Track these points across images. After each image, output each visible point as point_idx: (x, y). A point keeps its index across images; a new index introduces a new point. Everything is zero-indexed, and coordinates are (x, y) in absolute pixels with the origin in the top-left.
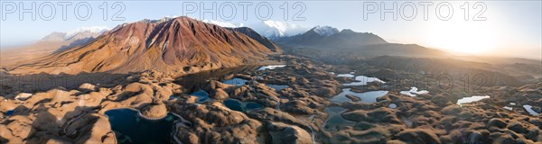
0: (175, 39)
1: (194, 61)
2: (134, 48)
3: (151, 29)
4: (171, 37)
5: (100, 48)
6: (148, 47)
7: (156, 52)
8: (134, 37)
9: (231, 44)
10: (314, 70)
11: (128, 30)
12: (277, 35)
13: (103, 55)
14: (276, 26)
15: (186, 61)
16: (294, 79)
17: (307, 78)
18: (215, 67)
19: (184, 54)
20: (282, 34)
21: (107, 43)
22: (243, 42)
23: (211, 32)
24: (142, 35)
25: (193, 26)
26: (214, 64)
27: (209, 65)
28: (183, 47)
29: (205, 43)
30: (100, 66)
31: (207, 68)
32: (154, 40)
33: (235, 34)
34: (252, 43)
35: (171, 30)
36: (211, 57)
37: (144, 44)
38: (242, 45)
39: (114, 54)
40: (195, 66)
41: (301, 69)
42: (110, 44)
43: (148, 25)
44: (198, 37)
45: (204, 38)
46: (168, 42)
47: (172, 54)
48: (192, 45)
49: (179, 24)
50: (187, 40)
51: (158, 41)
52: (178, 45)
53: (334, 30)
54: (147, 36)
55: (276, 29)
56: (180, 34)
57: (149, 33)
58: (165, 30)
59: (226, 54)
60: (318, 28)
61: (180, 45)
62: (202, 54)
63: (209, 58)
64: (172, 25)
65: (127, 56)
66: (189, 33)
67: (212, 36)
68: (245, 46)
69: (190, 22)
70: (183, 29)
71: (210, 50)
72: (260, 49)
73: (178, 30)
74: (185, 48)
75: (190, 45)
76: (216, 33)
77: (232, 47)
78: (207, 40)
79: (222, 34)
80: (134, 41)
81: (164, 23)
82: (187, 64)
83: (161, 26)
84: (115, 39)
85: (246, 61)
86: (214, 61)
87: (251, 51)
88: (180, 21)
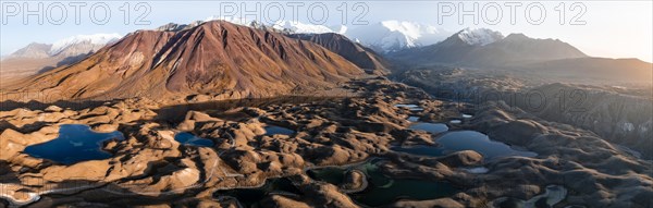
0: (193, 55)
1: (211, 86)
2: (134, 68)
3: (165, 39)
4: (188, 53)
5: (89, 69)
6: (153, 68)
7: (161, 75)
8: (138, 53)
9: (287, 61)
11: (132, 43)
12: (402, 45)
14: (401, 30)
15: (198, 86)
18: (237, 96)
20: (410, 44)
21: (99, 61)
22: (313, 58)
23: (258, 42)
24: (150, 49)
25: (225, 36)
26: (236, 93)
27: (227, 95)
28: (200, 67)
29: (237, 61)
30: (81, 91)
31: (221, 98)
32: (163, 57)
33: (301, 45)
34: (330, 60)
35: (190, 43)
36: (239, 82)
37: (150, 63)
38: (308, 63)
39: (105, 76)
40: (208, 94)
42: (104, 63)
43: (162, 35)
44: (229, 53)
46: (182, 59)
47: (182, 76)
48: (215, 64)
49: (203, 33)
50: (209, 56)
51: (168, 59)
52: (194, 64)
53: (495, 35)
54: (157, 51)
55: (401, 34)
56: (201, 47)
57: (160, 46)
58: (182, 42)
59: (268, 77)
60: (466, 32)
61: (197, 65)
62: (225, 76)
63: (234, 83)
64: (194, 34)
65: (121, 79)
66: (214, 47)
67: (256, 49)
68: (313, 65)
69: (223, 28)
70: (208, 40)
71: (241, 71)
72: (343, 70)
73: (199, 42)
74: (202, 69)
75: (212, 64)
76: (266, 45)
77: (286, 67)
78: (244, 56)
79: (277, 46)
80: (136, 59)
81: (185, 31)
82: (198, 91)
83: (179, 36)
84: (111, 56)
85: (300, 89)
86: (240, 87)
87: (323, 74)
88: (206, 28)
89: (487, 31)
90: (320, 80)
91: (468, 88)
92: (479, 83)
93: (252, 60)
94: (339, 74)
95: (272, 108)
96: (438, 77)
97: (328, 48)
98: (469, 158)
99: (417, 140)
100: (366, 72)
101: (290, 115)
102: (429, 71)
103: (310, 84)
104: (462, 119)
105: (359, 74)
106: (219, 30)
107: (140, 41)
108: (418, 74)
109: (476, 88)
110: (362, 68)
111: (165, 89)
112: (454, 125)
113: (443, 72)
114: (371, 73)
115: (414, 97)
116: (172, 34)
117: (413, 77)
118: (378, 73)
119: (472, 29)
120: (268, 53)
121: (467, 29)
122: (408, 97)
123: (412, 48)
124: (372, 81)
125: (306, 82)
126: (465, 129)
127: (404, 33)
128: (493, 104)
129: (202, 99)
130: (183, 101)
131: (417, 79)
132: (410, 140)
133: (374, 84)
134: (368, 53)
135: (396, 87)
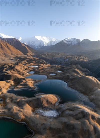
12: (42, 45)
14: (42, 40)
20: (45, 45)
34: (9, 48)
53: (78, 40)
60: (66, 40)
87: (4, 54)
89: (75, 39)
90: (2, 57)
91: (64, 60)
92: (69, 58)
94: (12, 54)
96: (53, 56)
97: (9, 43)
98: (48, 101)
99: (25, 85)
104: (56, 73)
105: (21, 54)
108: (45, 55)
109: (68, 60)
110: (22, 52)
112: (51, 76)
113: (56, 54)
114: (26, 54)
115: (38, 63)
117: (43, 56)
118: (29, 54)
119: (69, 38)
121: (67, 39)
122: (36, 63)
123: (46, 46)
124: (24, 57)
126: (56, 78)
127: (43, 41)
128: (74, 66)
131: (44, 56)
132: (21, 85)
134: (26, 47)
135: (33, 59)
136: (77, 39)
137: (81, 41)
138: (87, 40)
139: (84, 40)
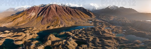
0: (48, 14)
1: (53, 23)
2: (33, 17)
3: (41, 9)
4: (47, 13)
5: (21, 17)
6: (37, 17)
7: (40, 19)
8: (34, 13)
9: (72, 15)
10: (104, 32)
11: (32, 10)
13: (21, 19)
14: (94, 6)
15: (50, 23)
16: (91, 39)
17: (99, 38)
19: (50, 20)
20: (96, 9)
22: (78, 14)
23: (65, 10)
24: (37, 12)
26: (61, 25)
28: (50, 18)
29: (60, 15)
30: (18, 24)
31: (57, 27)
32: (40, 14)
33: (75, 10)
35: (47, 10)
36: (61, 22)
37: (37, 16)
38: (77, 15)
39: (25, 19)
40: (53, 26)
41: (98, 31)
42: (25, 15)
43: (40, 8)
44: (58, 13)
45: (60, 13)
46: (45, 15)
47: (46, 20)
48: (54, 16)
49: (51, 8)
50: (53, 14)
51: (42, 15)
52: (48, 17)
54: (39, 12)
56: (50, 12)
57: (40, 11)
58: (45, 10)
59: (68, 20)
61: (49, 17)
62: (57, 20)
63: (60, 22)
64: (48, 8)
65: (29, 20)
66: (54, 12)
67: (64, 12)
68: (78, 16)
69: (56, 6)
70: (52, 10)
71: (61, 19)
72: (85, 17)
73: (50, 10)
74: (51, 18)
75: (53, 17)
76: (67, 11)
77: (72, 17)
78: (61, 14)
79: (69, 11)
80: (33, 14)
81: (46, 7)
82: (50, 25)
83: (45, 8)
84: (27, 13)
85: (77, 23)
86: (61, 23)
87: (81, 18)
88: (51, 6)
90: (81, 20)
93: (64, 15)
94: (85, 18)
95: (73, 32)
97: (80, 10)
100: (90, 17)
101: (80, 35)
102: (105, 16)
103: (79, 21)
104: (125, 32)
106: (55, 7)
107: (34, 9)
108: (102, 17)
111: (41, 24)
114: (91, 17)
116: (43, 7)
118: (93, 17)
119: (111, 6)
120: (67, 13)
125: (78, 21)
129: (51, 28)
130: (46, 29)
133: (94, 21)
134: (90, 12)
135: (101, 22)
136: (116, 6)
137: (119, 7)
138: (123, 7)
139: (121, 7)
